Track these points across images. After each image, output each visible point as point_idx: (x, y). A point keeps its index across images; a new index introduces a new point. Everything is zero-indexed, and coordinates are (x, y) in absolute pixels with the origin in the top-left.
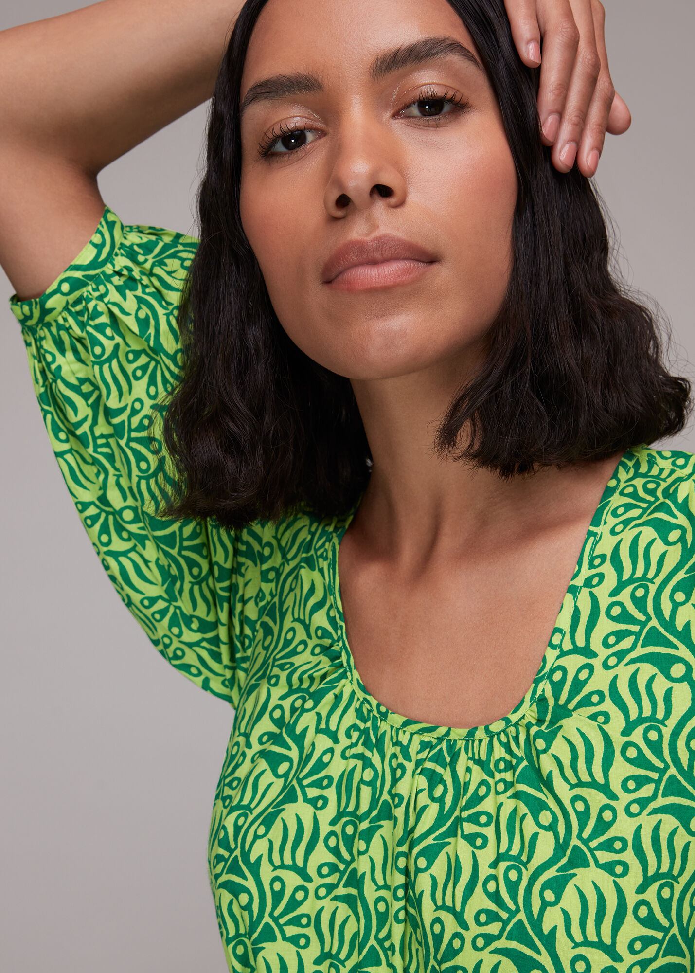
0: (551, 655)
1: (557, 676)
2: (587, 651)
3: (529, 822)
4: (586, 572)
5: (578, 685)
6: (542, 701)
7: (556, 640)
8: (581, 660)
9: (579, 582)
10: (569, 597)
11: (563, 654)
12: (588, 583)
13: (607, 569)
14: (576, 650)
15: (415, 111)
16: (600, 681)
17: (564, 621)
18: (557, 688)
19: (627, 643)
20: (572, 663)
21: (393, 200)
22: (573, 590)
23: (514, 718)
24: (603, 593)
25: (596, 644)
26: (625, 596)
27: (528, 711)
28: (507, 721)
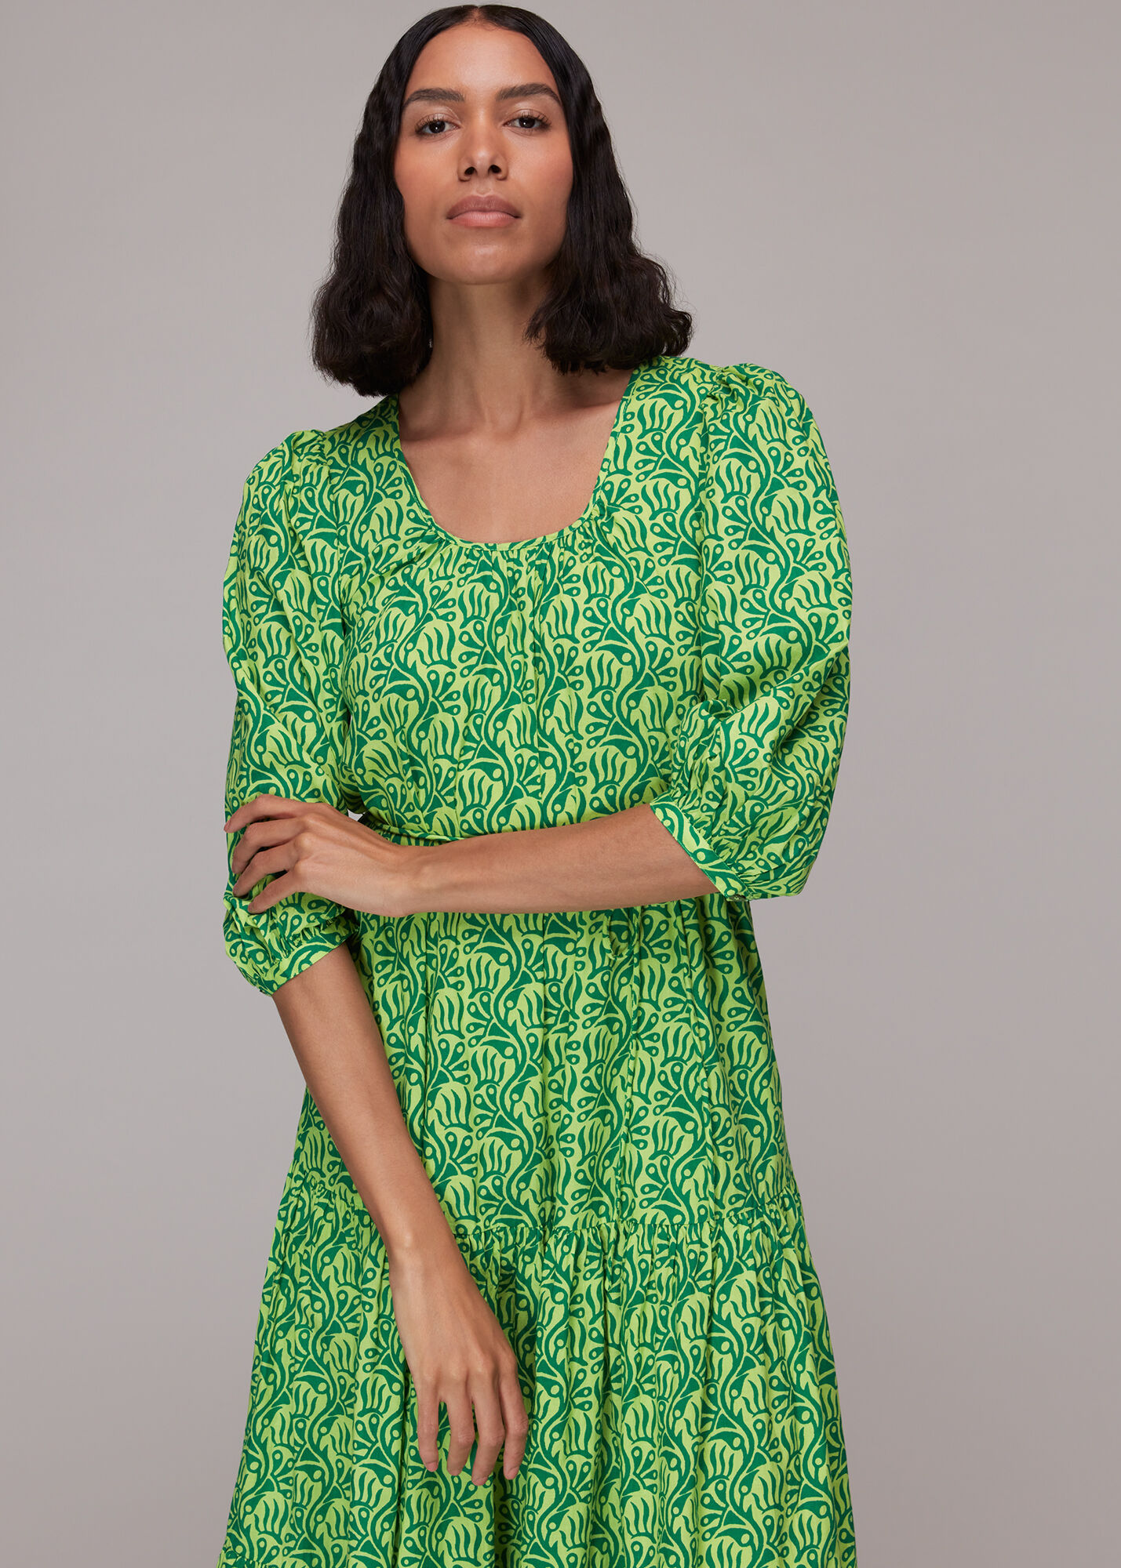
0: (603, 475)
1: (608, 487)
2: (625, 472)
3: (606, 574)
4: (622, 423)
5: (621, 491)
6: (600, 503)
7: (605, 466)
8: (622, 477)
9: (618, 429)
10: (612, 439)
11: (610, 474)
12: (623, 430)
13: (636, 421)
14: (618, 471)
15: (517, 123)
16: (635, 488)
17: (609, 454)
18: (609, 494)
19: (650, 467)
20: (617, 479)
21: (500, 176)
22: (615, 435)
23: (586, 516)
24: (634, 437)
25: (631, 467)
26: (648, 439)
27: (594, 511)
28: (582, 519)
